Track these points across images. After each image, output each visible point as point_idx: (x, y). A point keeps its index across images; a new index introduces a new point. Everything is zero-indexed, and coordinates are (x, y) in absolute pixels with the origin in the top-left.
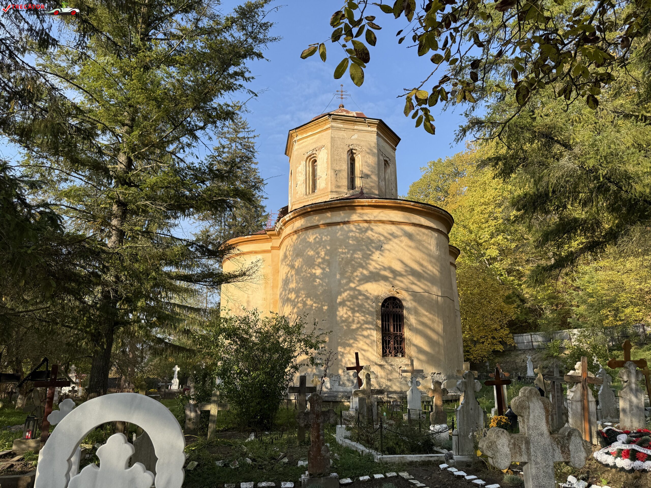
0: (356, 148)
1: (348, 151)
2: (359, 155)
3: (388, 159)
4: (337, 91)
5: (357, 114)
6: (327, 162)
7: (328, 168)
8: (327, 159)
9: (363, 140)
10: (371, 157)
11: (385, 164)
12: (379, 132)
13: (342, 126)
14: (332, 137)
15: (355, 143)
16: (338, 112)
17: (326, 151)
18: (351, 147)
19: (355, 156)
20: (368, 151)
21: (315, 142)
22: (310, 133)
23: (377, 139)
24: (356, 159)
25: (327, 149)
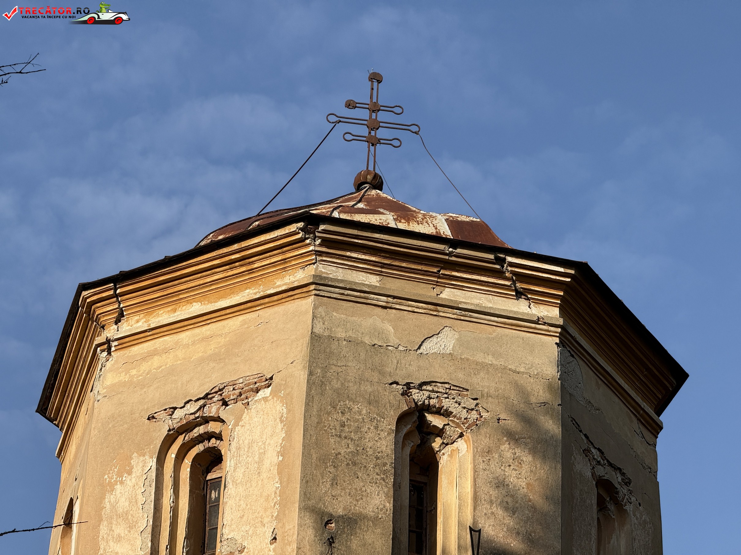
0: (447, 403)
1: (402, 419)
2: (461, 444)
3: (616, 479)
4: (351, 105)
5: (453, 224)
6: (281, 468)
7: (283, 504)
8: (283, 452)
9: (484, 366)
10: (527, 458)
11: (601, 505)
12: (573, 331)
13: (373, 280)
14: (315, 338)
15: (439, 374)
16: (353, 210)
17: (279, 408)
18: (418, 396)
19: (436, 444)
20: (511, 423)
21: (216, 357)
22: (196, 308)
23: (562, 364)
24: (444, 461)
25: (287, 401)
